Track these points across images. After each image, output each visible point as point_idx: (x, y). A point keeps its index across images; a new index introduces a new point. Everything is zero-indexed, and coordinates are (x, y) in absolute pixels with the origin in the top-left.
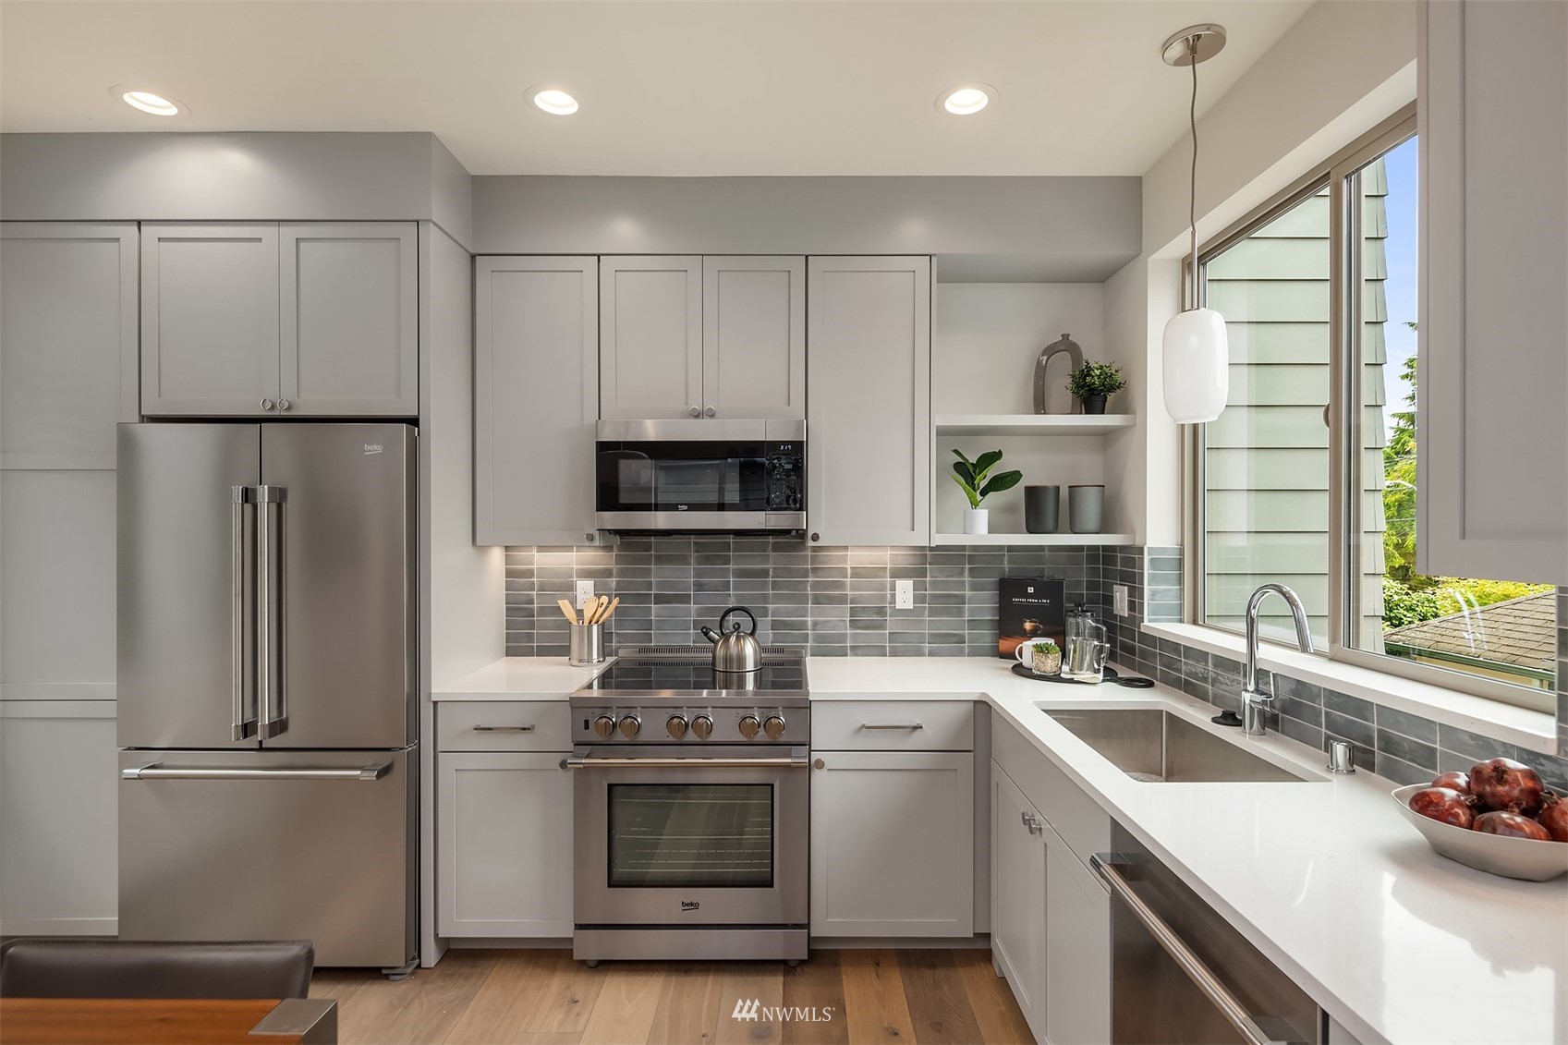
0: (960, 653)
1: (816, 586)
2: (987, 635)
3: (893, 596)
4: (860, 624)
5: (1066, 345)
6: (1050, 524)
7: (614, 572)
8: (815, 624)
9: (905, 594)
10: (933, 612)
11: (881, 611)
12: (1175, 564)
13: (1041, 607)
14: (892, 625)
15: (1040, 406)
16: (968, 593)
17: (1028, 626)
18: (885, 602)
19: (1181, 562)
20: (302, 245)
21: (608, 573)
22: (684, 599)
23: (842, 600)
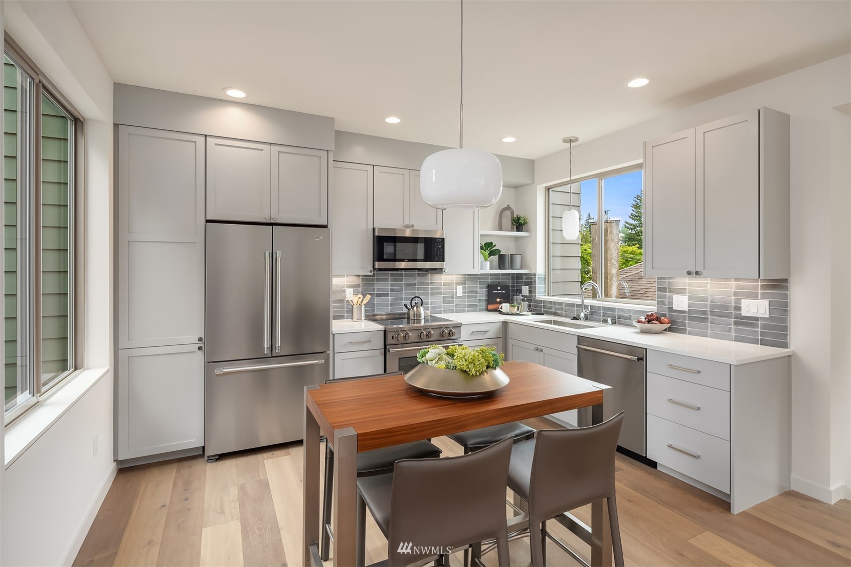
0: (476, 311)
1: (432, 289)
2: (483, 305)
3: (456, 292)
4: (446, 302)
5: (508, 208)
6: (507, 266)
7: (361, 285)
8: (431, 303)
9: (460, 291)
10: (468, 297)
11: (452, 297)
12: (544, 279)
13: (503, 293)
14: (456, 302)
15: (501, 229)
16: (478, 290)
17: (498, 300)
18: (453, 294)
19: (545, 278)
20: (280, 154)
21: (358, 286)
22: (387, 295)
23: (440, 293)
